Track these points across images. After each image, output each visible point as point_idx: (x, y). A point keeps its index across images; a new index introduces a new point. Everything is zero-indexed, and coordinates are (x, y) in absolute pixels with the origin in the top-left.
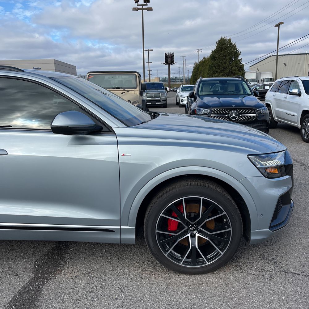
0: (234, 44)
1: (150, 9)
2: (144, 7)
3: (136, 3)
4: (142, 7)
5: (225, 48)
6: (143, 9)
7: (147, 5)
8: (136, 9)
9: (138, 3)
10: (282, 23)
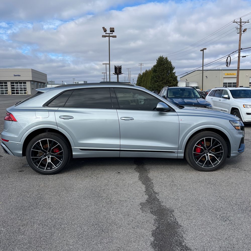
0: (169, 61)
1: (115, 37)
2: (110, 35)
3: (104, 32)
4: (109, 35)
5: (163, 64)
6: (109, 36)
7: (112, 34)
8: (104, 36)
9: (106, 32)
10: (205, 49)
